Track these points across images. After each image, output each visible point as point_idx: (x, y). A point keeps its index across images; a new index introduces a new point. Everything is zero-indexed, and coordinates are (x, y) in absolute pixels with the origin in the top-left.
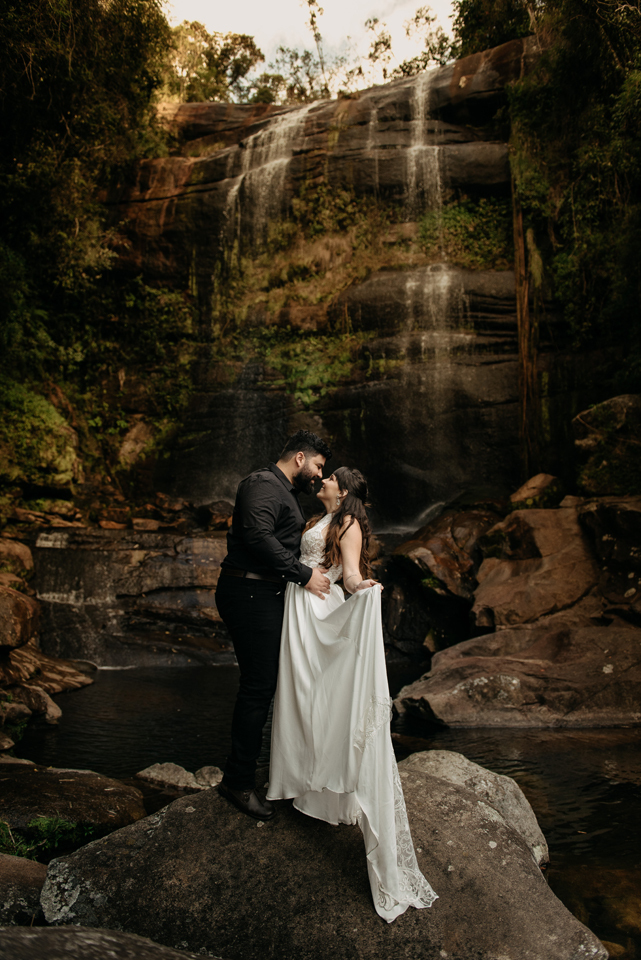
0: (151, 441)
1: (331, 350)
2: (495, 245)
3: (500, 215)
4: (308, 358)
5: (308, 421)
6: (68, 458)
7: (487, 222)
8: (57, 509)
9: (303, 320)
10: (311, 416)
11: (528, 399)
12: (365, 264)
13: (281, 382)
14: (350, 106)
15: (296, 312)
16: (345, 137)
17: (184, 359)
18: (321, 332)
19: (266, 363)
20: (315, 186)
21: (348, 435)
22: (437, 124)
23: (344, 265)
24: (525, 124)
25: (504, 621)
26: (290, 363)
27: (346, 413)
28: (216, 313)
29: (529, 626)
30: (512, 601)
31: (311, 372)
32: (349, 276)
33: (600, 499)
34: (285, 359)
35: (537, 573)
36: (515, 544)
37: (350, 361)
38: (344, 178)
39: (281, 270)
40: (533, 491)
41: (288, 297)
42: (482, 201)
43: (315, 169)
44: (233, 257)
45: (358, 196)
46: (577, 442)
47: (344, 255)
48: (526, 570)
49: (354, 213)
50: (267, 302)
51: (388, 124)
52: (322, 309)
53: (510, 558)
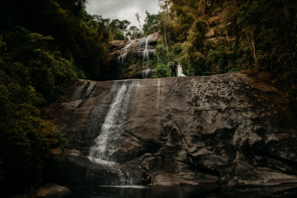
12: (138, 68)
16: (135, 49)
20: (131, 57)
22: (149, 46)
23: (135, 69)
28: (117, 77)
38: (135, 56)
39: (127, 70)
43: (131, 54)
44: (120, 68)
45: (137, 58)
47: (135, 67)
49: (137, 61)
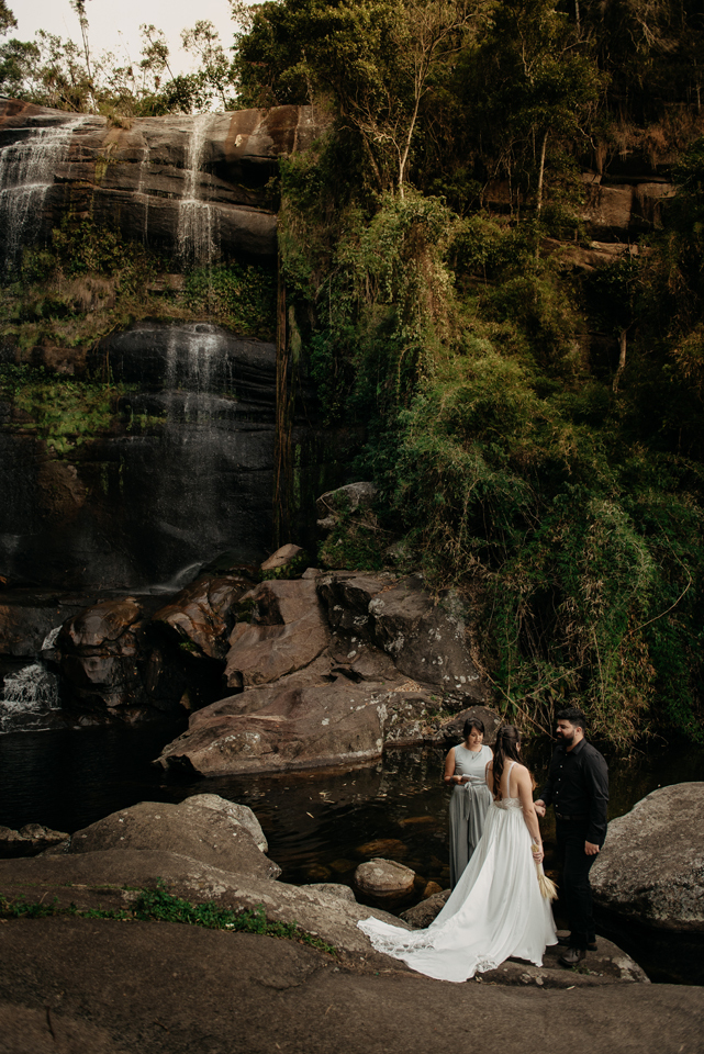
1: (89, 398)
2: (259, 313)
3: (266, 284)
4: (62, 403)
5: (62, 470)
7: (253, 289)
9: (59, 363)
10: (65, 466)
11: (282, 467)
12: (130, 312)
13: (32, 426)
14: (120, 137)
15: (51, 352)
16: (112, 172)
18: (78, 377)
19: (14, 403)
20: (79, 220)
21: (105, 488)
24: (294, 203)
25: (251, 682)
26: (43, 406)
27: (104, 466)
29: (271, 685)
30: (259, 664)
31: (66, 418)
32: (111, 321)
33: (335, 572)
34: (38, 401)
35: (280, 639)
36: (263, 612)
37: (110, 411)
38: (111, 218)
39: (36, 303)
40: (281, 561)
41: (42, 335)
42: (250, 268)
43: (79, 202)
45: (125, 240)
46: (319, 522)
47: (107, 298)
48: (272, 635)
50: (18, 336)
51: (160, 168)
52: (80, 353)
53: (259, 623)
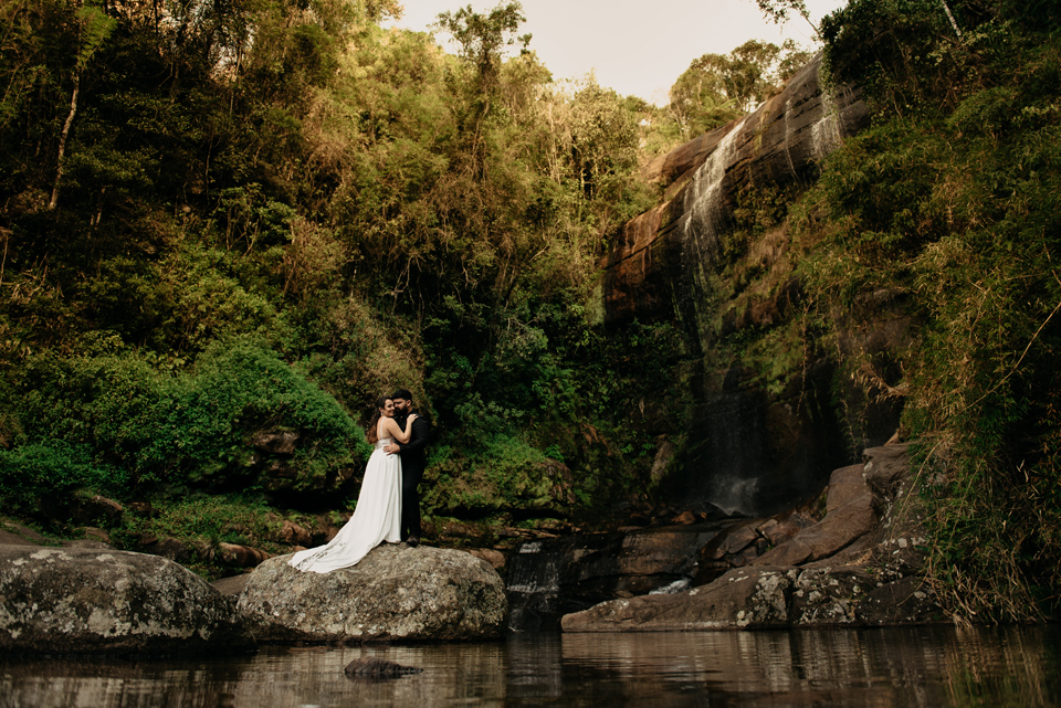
0: (672, 457)
1: (787, 337)
4: (772, 350)
5: (780, 410)
6: (544, 486)
8: (546, 526)
10: (784, 405)
13: (756, 379)
14: (773, 103)
15: (755, 311)
17: (684, 379)
18: (776, 323)
19: (742, 365)
22: (842, 87)
23: (784, 254)
26: (760, 359)
27: (805, 395)
28: (701, 331)
31: (775, 363)
34: (757, 356)
38: (765, 176)
39: (741, 275)
41: (749, 298)
43: (742, 178)
44: (702, 278)
47: (783, 245)
49: (784, 203)
50: (736, 308)
51: (800, 108)
52: (773, 302)
